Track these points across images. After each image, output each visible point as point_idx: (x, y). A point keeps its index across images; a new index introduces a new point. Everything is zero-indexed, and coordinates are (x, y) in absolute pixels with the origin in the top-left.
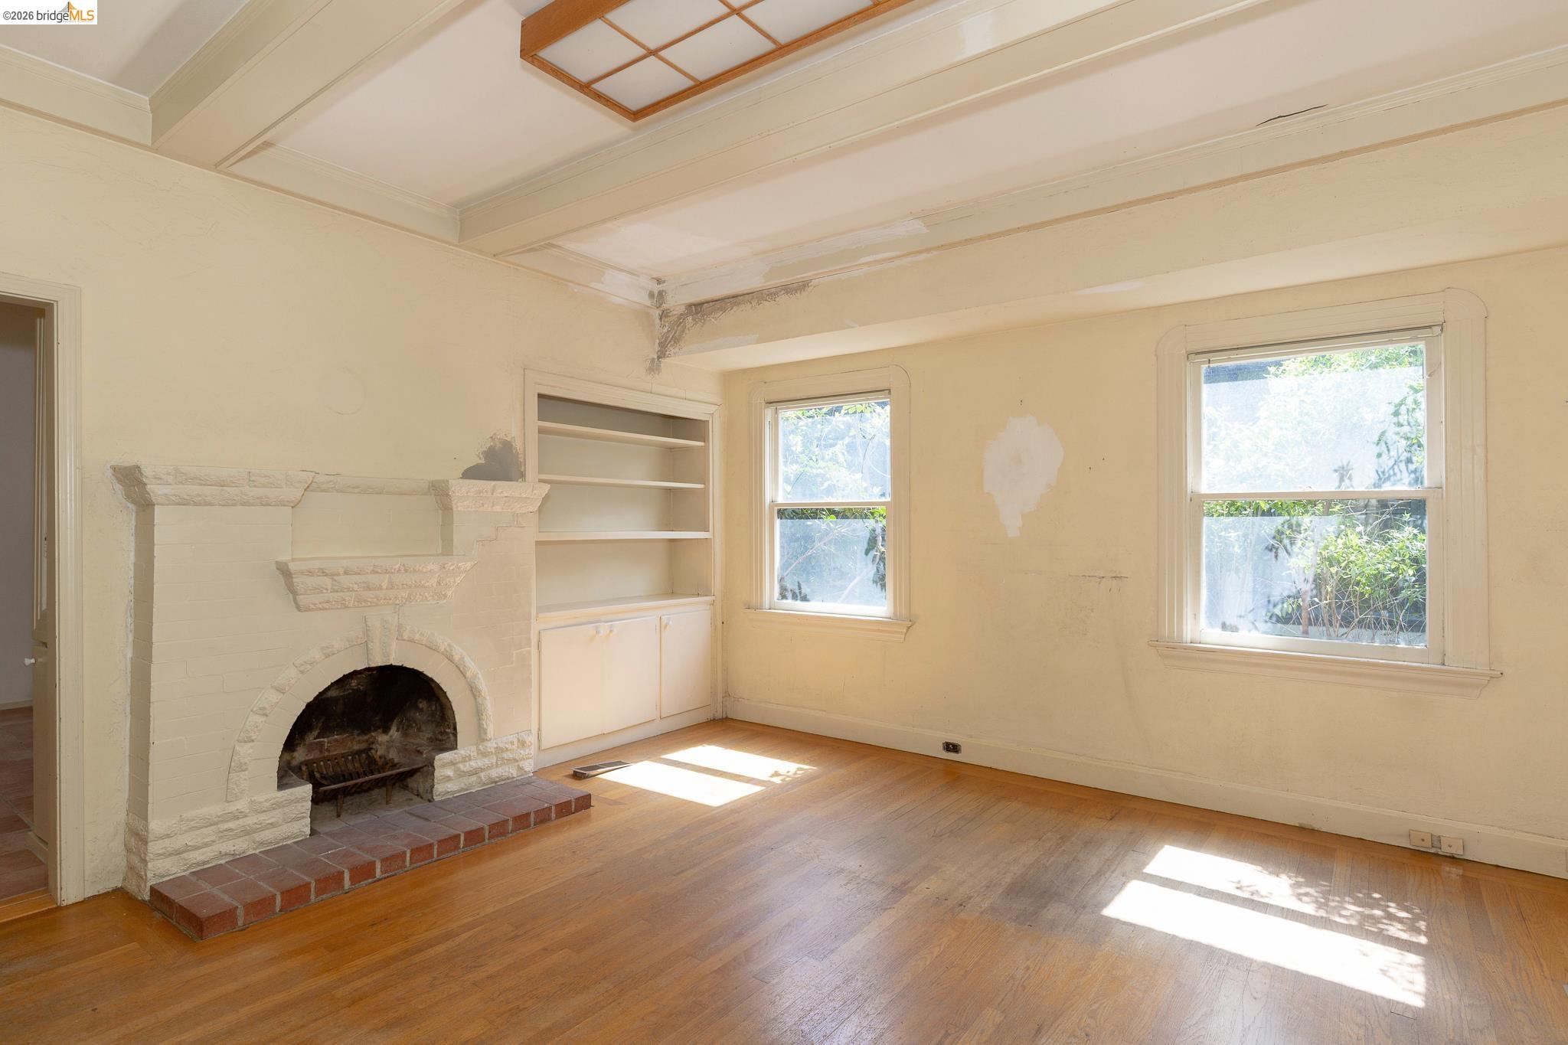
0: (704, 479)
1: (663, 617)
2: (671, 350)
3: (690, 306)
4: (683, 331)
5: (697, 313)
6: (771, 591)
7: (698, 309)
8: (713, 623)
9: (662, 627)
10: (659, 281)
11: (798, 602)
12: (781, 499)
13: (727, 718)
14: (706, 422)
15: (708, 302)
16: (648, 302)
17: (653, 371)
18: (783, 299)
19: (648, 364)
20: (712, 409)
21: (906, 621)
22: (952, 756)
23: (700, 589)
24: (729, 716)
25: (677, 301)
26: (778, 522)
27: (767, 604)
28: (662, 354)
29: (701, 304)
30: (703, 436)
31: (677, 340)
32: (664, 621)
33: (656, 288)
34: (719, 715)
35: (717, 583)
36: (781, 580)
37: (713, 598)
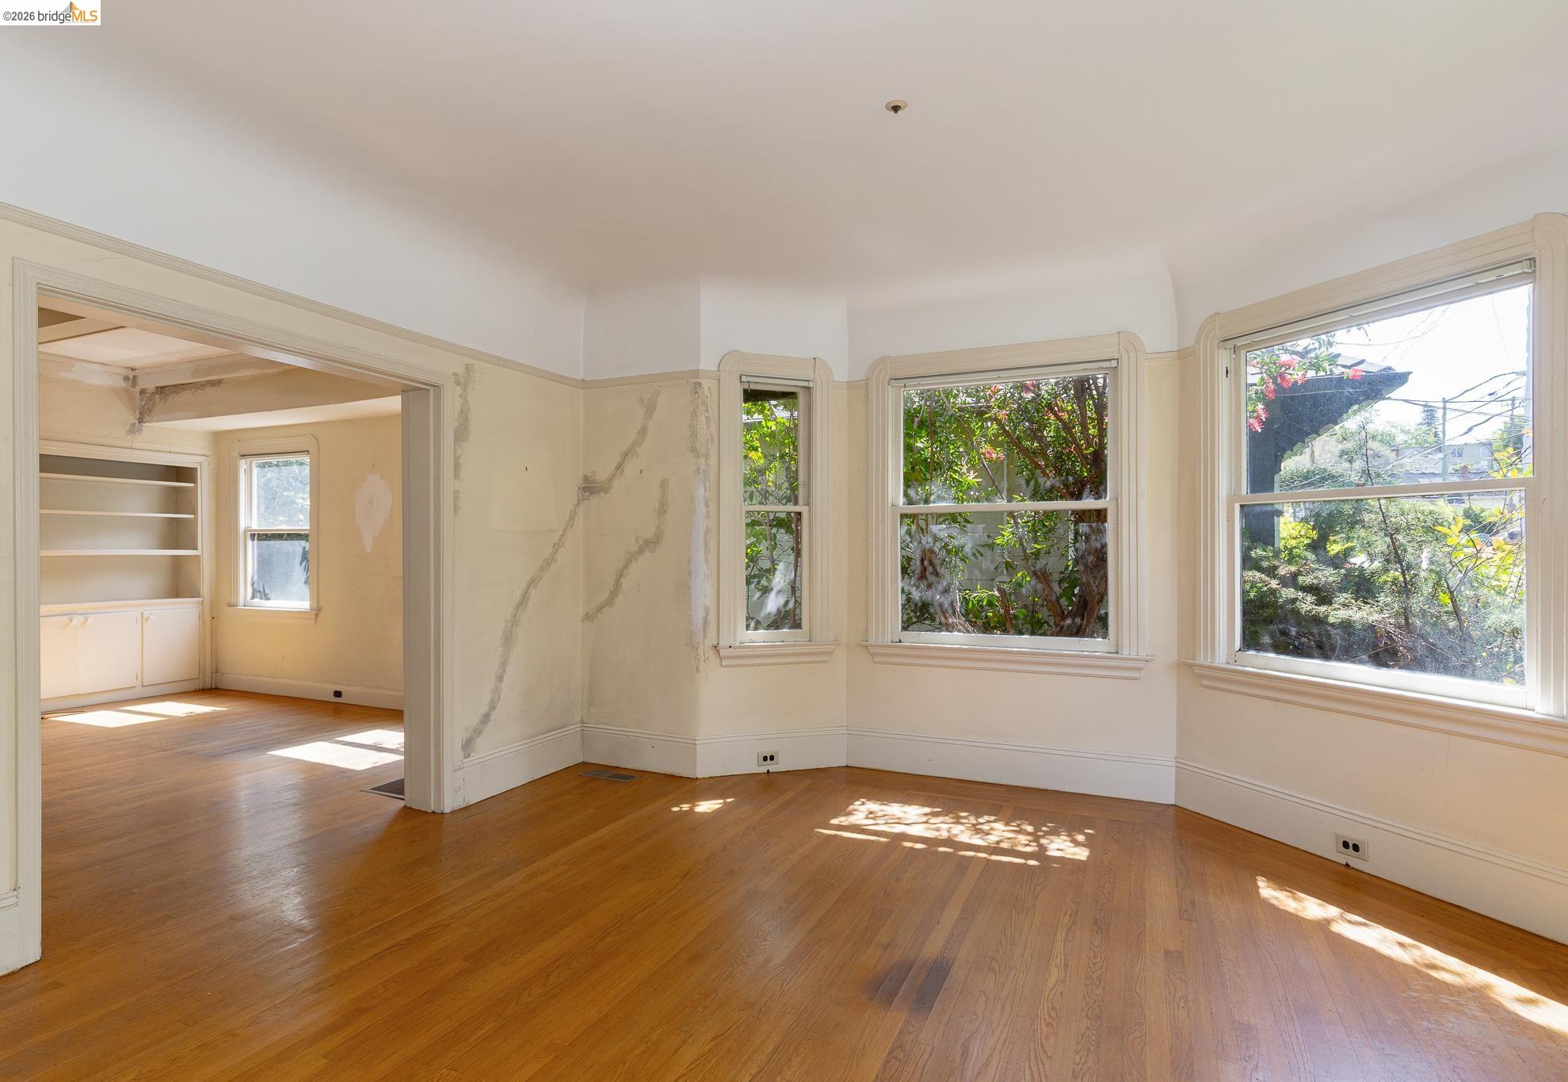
0: (194, 512)
1: (144, 613)
2: (147, 418)
3: (157, 388)
4: (153, 405)
5: (162, 393)
6: (244, 593)
7: (161, 390)
8: (201, 617)
9: (144, 620)
10: (133, 370)
11: (263, 601)
12: (255, 526)
13: (216, 689)
14: (196, 469)
15: (168, 386)
16: (124, 384)
17: (133, 432)
18: (208, 389)
19: (128, 428)
20: (202, 459)
21: (317, 611)
22: (338, 700)
23: (194, 593)
24: (218, 687)
25: (150, 384)
26: (250, 543)
27: (241, 601)
28: (141, 421)
29: (164, 387)
30: (193, 480)
31: (150, 411)
32: (145, 616)
33: (131, 374)
34: (208, 686)
35: (205, 587)
36: (253, 584)
37: (202, 599)
